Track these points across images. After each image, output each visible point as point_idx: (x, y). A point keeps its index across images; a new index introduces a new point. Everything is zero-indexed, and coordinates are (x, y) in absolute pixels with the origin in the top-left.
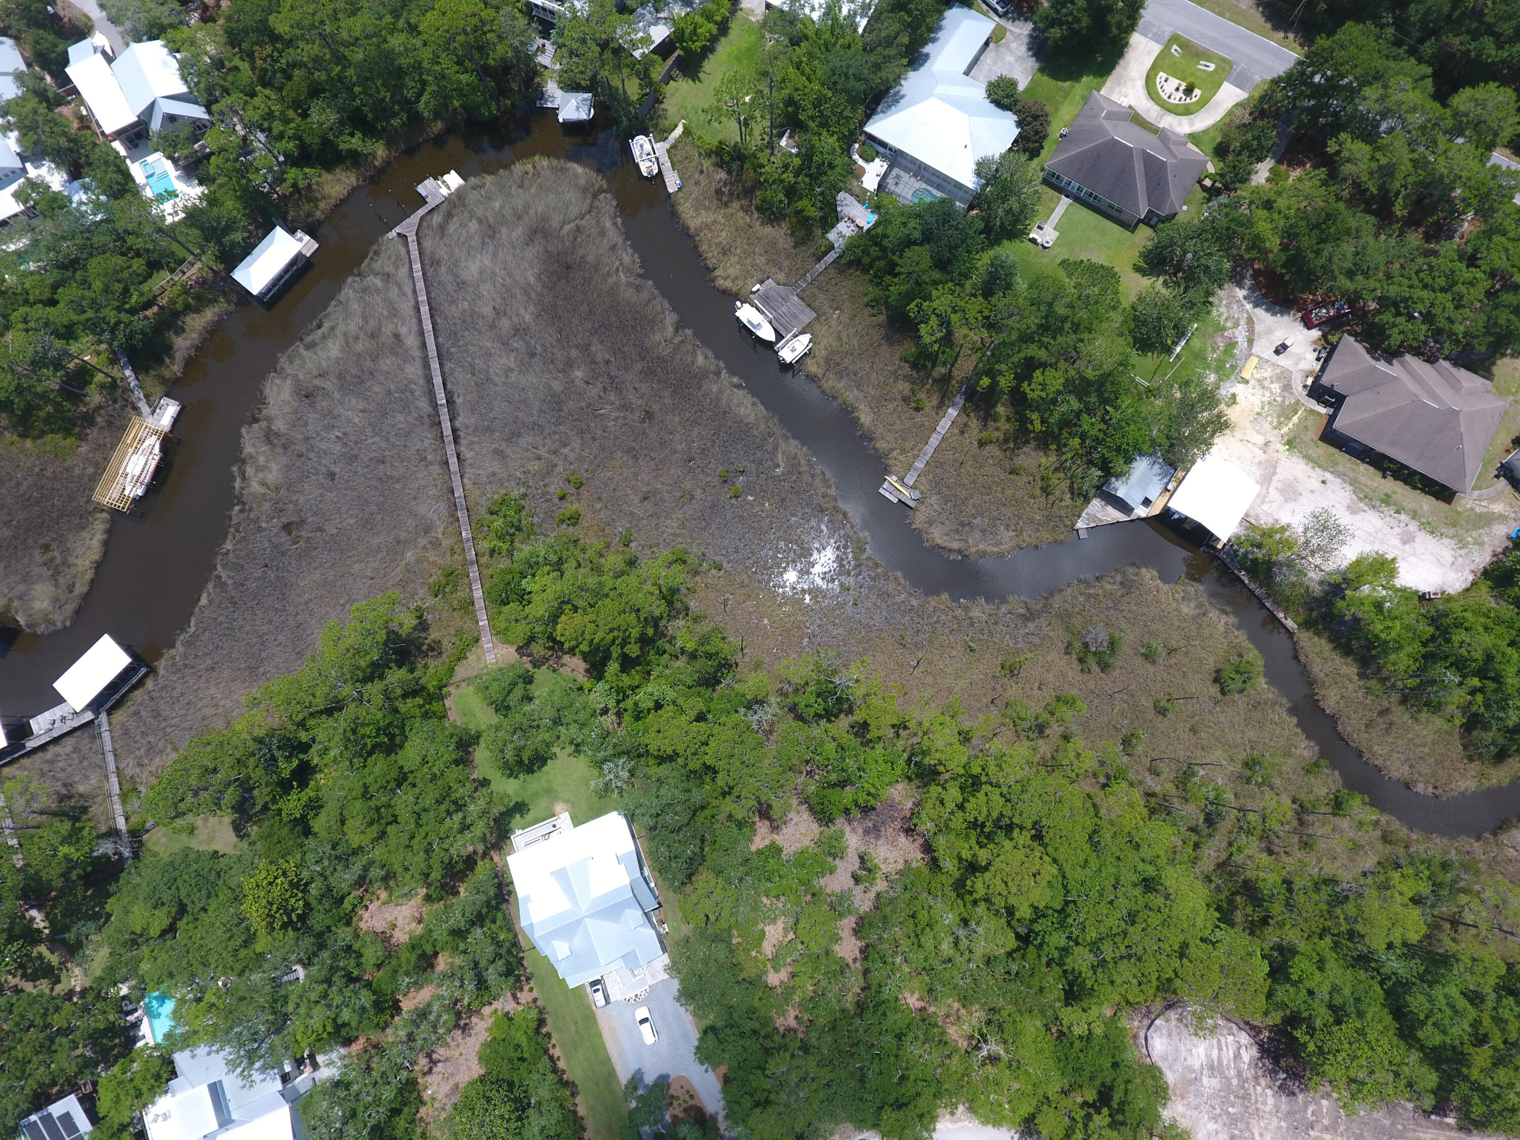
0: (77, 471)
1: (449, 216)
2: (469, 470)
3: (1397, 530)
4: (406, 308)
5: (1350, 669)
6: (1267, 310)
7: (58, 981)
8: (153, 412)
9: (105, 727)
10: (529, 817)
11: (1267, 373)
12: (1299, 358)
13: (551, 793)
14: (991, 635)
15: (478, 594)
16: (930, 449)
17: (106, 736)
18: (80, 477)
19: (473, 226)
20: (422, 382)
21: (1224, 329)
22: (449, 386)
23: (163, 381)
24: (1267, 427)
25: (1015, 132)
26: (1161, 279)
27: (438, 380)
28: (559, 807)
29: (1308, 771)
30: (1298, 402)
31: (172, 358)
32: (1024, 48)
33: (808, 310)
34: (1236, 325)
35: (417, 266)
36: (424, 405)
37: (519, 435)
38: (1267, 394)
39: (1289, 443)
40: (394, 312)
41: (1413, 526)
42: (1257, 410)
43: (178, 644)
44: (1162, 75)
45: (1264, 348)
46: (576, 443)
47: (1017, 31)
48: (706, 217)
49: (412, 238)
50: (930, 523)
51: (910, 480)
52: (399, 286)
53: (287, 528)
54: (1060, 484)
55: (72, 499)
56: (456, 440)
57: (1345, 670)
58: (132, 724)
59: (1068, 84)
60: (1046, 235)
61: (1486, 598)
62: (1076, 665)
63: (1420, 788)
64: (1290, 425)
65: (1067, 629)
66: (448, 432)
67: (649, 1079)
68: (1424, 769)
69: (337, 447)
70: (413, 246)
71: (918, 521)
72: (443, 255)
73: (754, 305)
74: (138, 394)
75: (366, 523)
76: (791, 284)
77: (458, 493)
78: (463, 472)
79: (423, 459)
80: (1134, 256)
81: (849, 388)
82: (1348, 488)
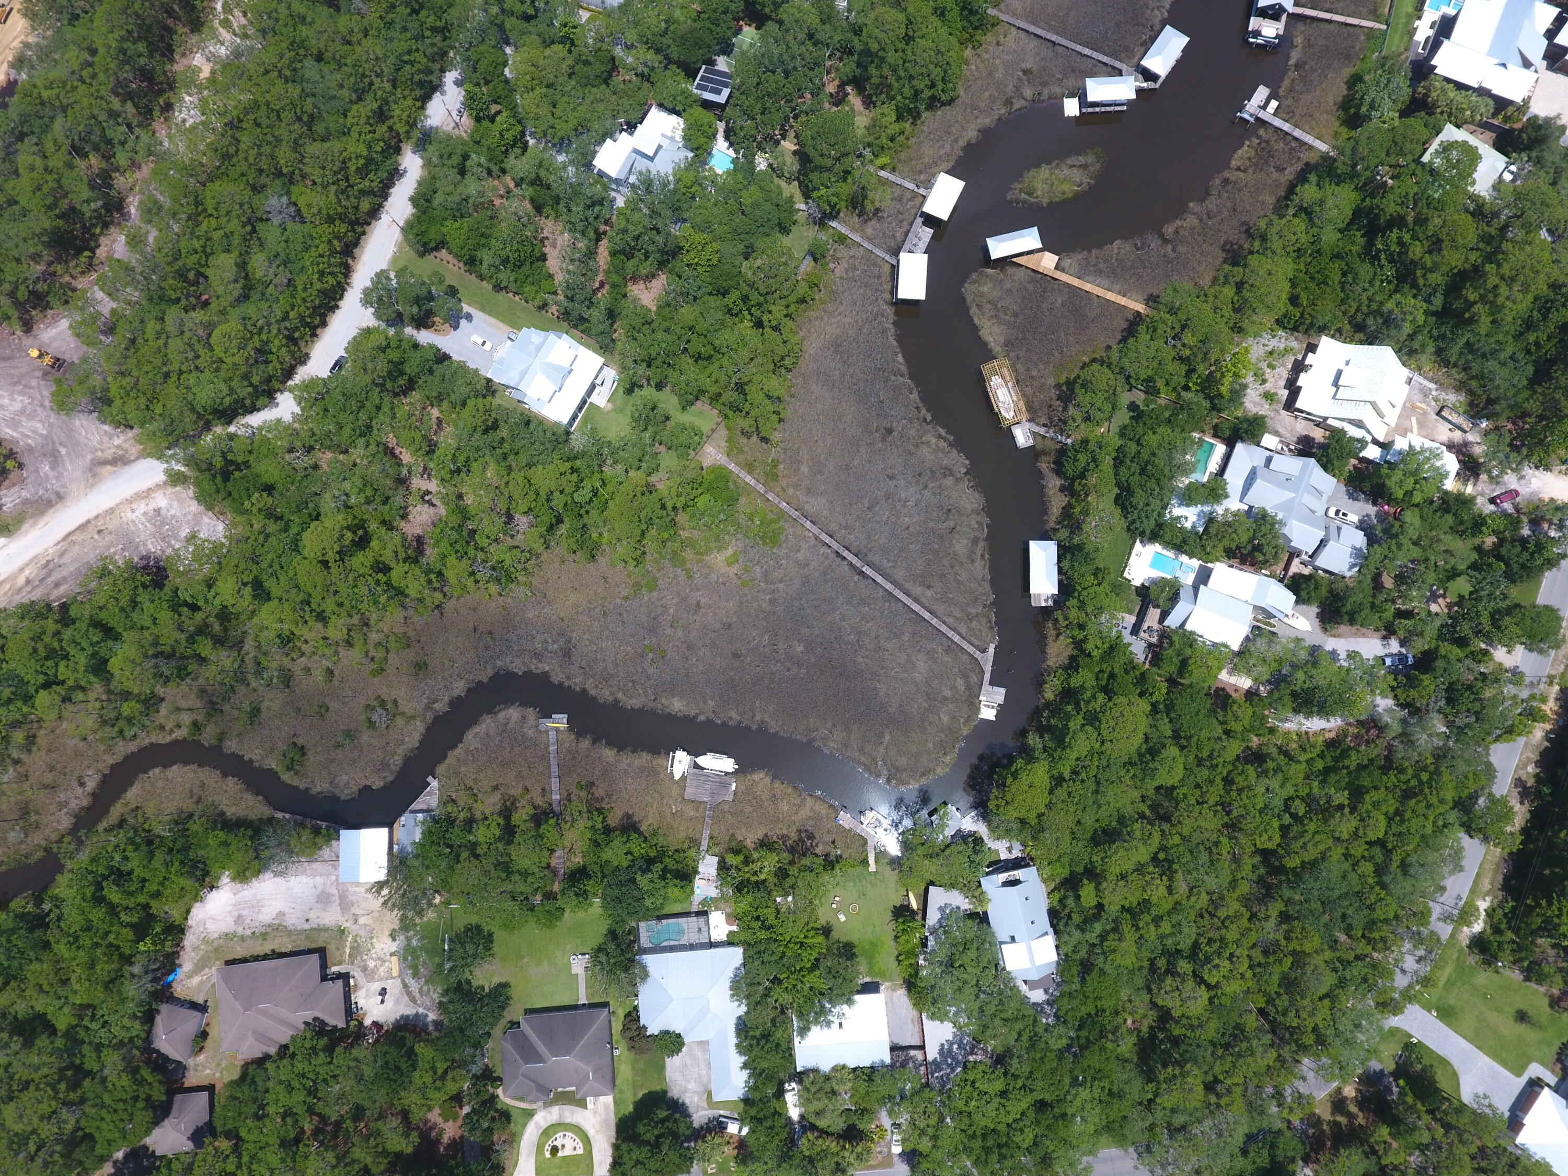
1: (968, 687)
2: (813, 542)
3: (248, 921)
4: (937, 608)
5: (231, 811)
6: (408, 1017)
8: (1030, 432)
9: (888, 258)
10: (621, 390)
11: (382, 971)
12: (368, 996)
13: (619, 410)
15: (748, 479)
16: (553, 762)
17: (882, 254)
18: (1036, 366)
19: (947, 693)
20: (888, 571)
21: (427, 982)
23: (1044, 453)
24: (362, 933)
25: (643, 1022)
27: (879, 579)
28: (610, 406)
29: (223, 734)
30: (352, 963)
31: (1051, 470)
32: (687, 1102)
33: (692, 797)
34: (421, 991)
35: (957, 639)
36: (874, 558)
37: (803, 585)
38: (374, 956)
39: (343, 932)
40: (944, 600)
41: (240, 931)
42: (374, 940)
44: (580, 1151)
45: (394, 987)
46: (765, 606)
47: (702, 1113)
48: (804, 813)
49: (977, 654)
50: (524, 718)
51: (552, 734)
52: (957, 619)
53: (890, 431)
54: (463, 799)
55: (1028, 350)
56: (837, 554)
57: (233, 809)
58: (876, 271)
59: (640, 1095)
60: (579, 965)
61: (175, 915)
62: (385, 697)
63: (157, 770)
64: (348, 944)
65: (403, 713)
66: (846, 554)
67: (463, 322)
68: (160, 784)
69: (903, 496)
70: (971, 649)
71: (531, 714)
72: (948, 659)
73: (727, 774)
74: (1051, 434)
75: (847, 468)
76: (716, 807)
77: (808, 524)
78: (816, 538)
79: (846, 528)
80: (514, 992)
81: (629, 765)
82: (291, 927)
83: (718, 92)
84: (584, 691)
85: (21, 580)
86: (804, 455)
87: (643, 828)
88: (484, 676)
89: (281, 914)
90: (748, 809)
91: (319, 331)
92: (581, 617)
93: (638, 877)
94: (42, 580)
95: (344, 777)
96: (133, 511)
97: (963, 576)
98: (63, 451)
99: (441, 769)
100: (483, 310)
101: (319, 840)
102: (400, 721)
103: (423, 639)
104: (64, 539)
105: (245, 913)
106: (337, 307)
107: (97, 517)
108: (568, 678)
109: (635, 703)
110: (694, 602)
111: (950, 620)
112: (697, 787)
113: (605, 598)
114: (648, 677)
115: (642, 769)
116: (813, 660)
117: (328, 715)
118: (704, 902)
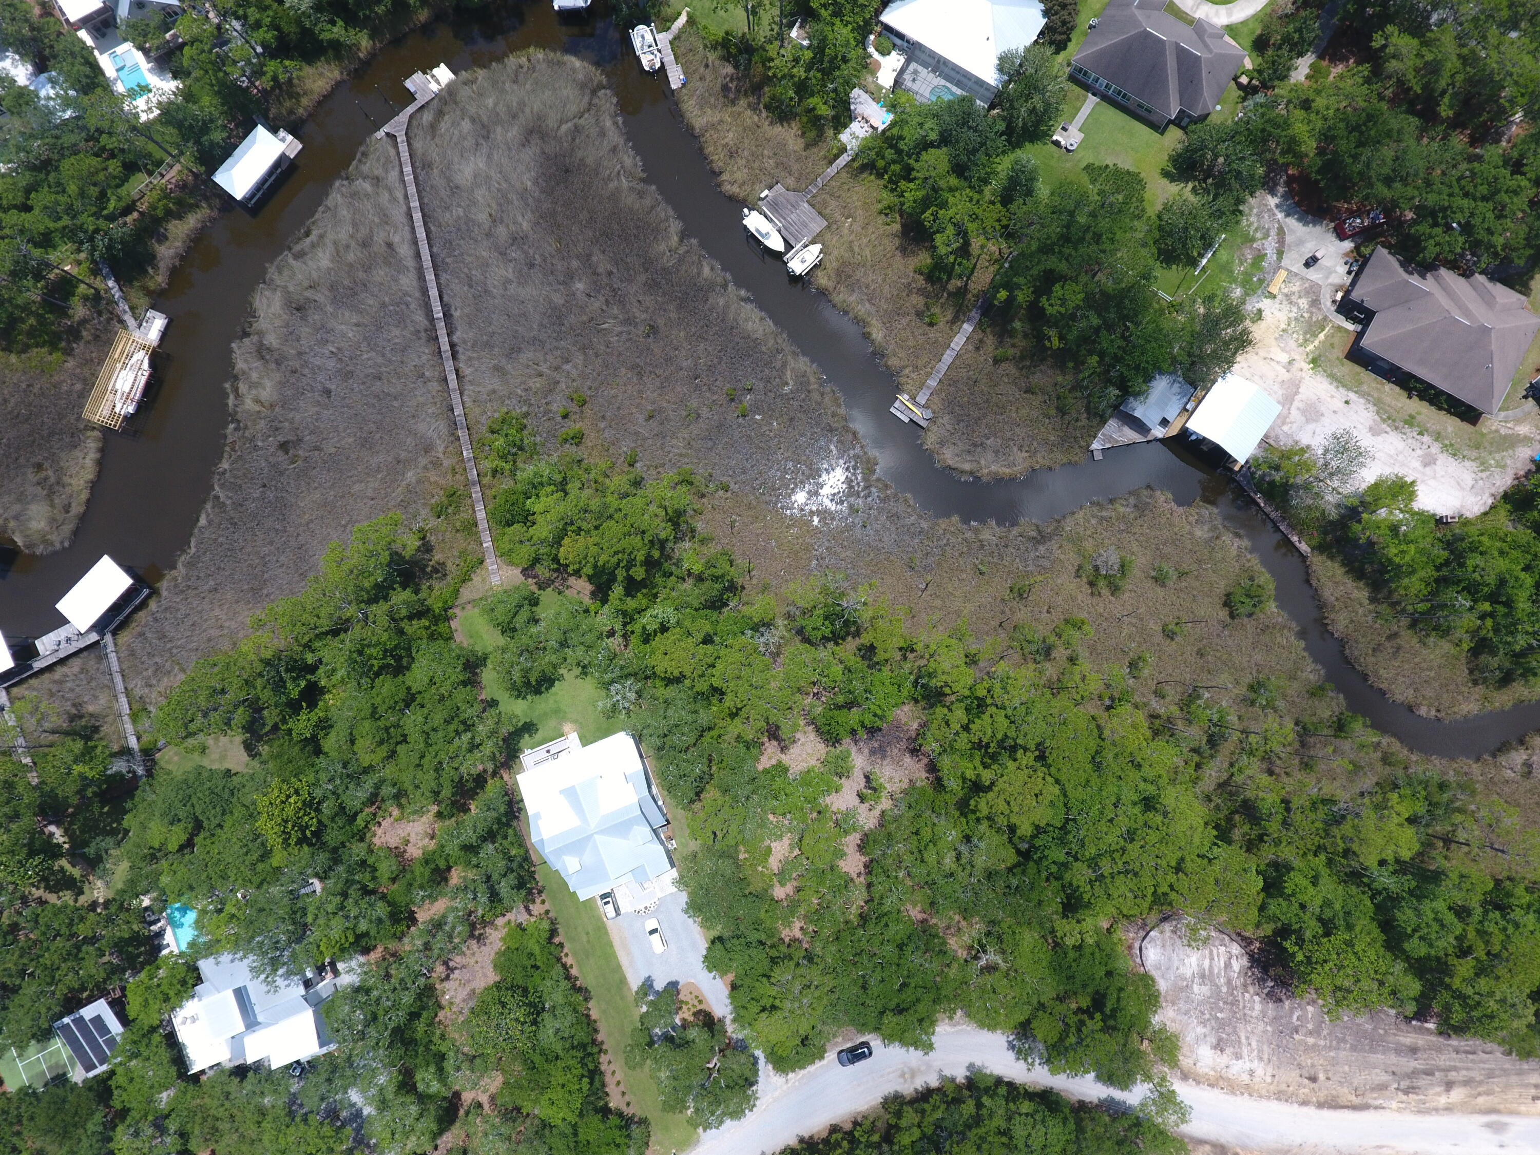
0: (65, 387)
1: (440, 114)
2: (469, 388)
3: (1419, 452)
4: (398, 214)
5: (1361, 593)
6: (1299, 220)
7: (81, 892)
8: (140, 325)
9: (111, 648)
10: (538, 736)
11: (1296, 287)
12: (1330, 272)
13: (558, 713)
14: (1001, 558)
15: (481, 515)
16: (943, 367)
17: (113, 657)
18: (69, 392)
19: (466, 125)
20: (417, 294)
21: (1253, 240)
22: (445, 299)
23: (149, 293)
24: (1292, 344)
25: (1042, 22)
26: (1190, 185)
27: (434, 292)
28: (567, 727)
29: (1313, 694)
30: (1325, 318)
31: (156, 268)
33: (819, 219)
34: (1266, 236)
35: (408, 169)
36: (420, 318)
37: (520, 350)
38: (1295, 310)
39: (1314, 361)
40: (385, 219)
41: (1435, 448)
42: (1283, 326)
43: (180, 565)
45: (1293, 261)
46: (579, 359)
48: (711, 116)
49: (401, 138)
50: (942, 443)
51: (922, 399)
52: (390, 191)
53: (284, 446)
54: (1076, 404)
55: (61, 416)
56: (454, 356)
57: (1356, 594)
58: (137, 646)
60: (1071, 137)
61: (1504, 522)
62: (1086, 589)
63: (1423, 711)
64: (1316, 343)
65: (1079, 552)
66: (445, 347)
67: (659, 985)
68: (1429, 692)
69: (332, 363)
70: (403, 147)
71: (930, 442)
72: (435, 157)
73: (762, 212)
74: (123, 306)
75: (365, 442)
76: (801, 190)
77: (458, 411)
78: (462, 389)
79: (421, 376)
80: (1162, 160)
81: (860, 302)
82: (1372, 408)
83: (98, 1021)
85: (1457, 1095)
86: (398, 494)
87: (897, 224)
88: (953, 525)
90: (769, 163)
91: (848, 1127)
94: (1429, 1073)
96: (1252, 1073)
97: (345, 229)
99: (1078, 458)
100: (622, 981)
102: (1088, 547)
103: (993, 622)
104: (1364, 1107)
105: (1417, 465)
106: (802, 1140)
107: (1304, 1103)
109: (804, 364)
110: (654, 425)
112: (805, 224)
113: (748, 506)
114: (768, 382)
115: (851, 288)
116: (575, 264)
117: (1170, 620)
118: (887, 103)
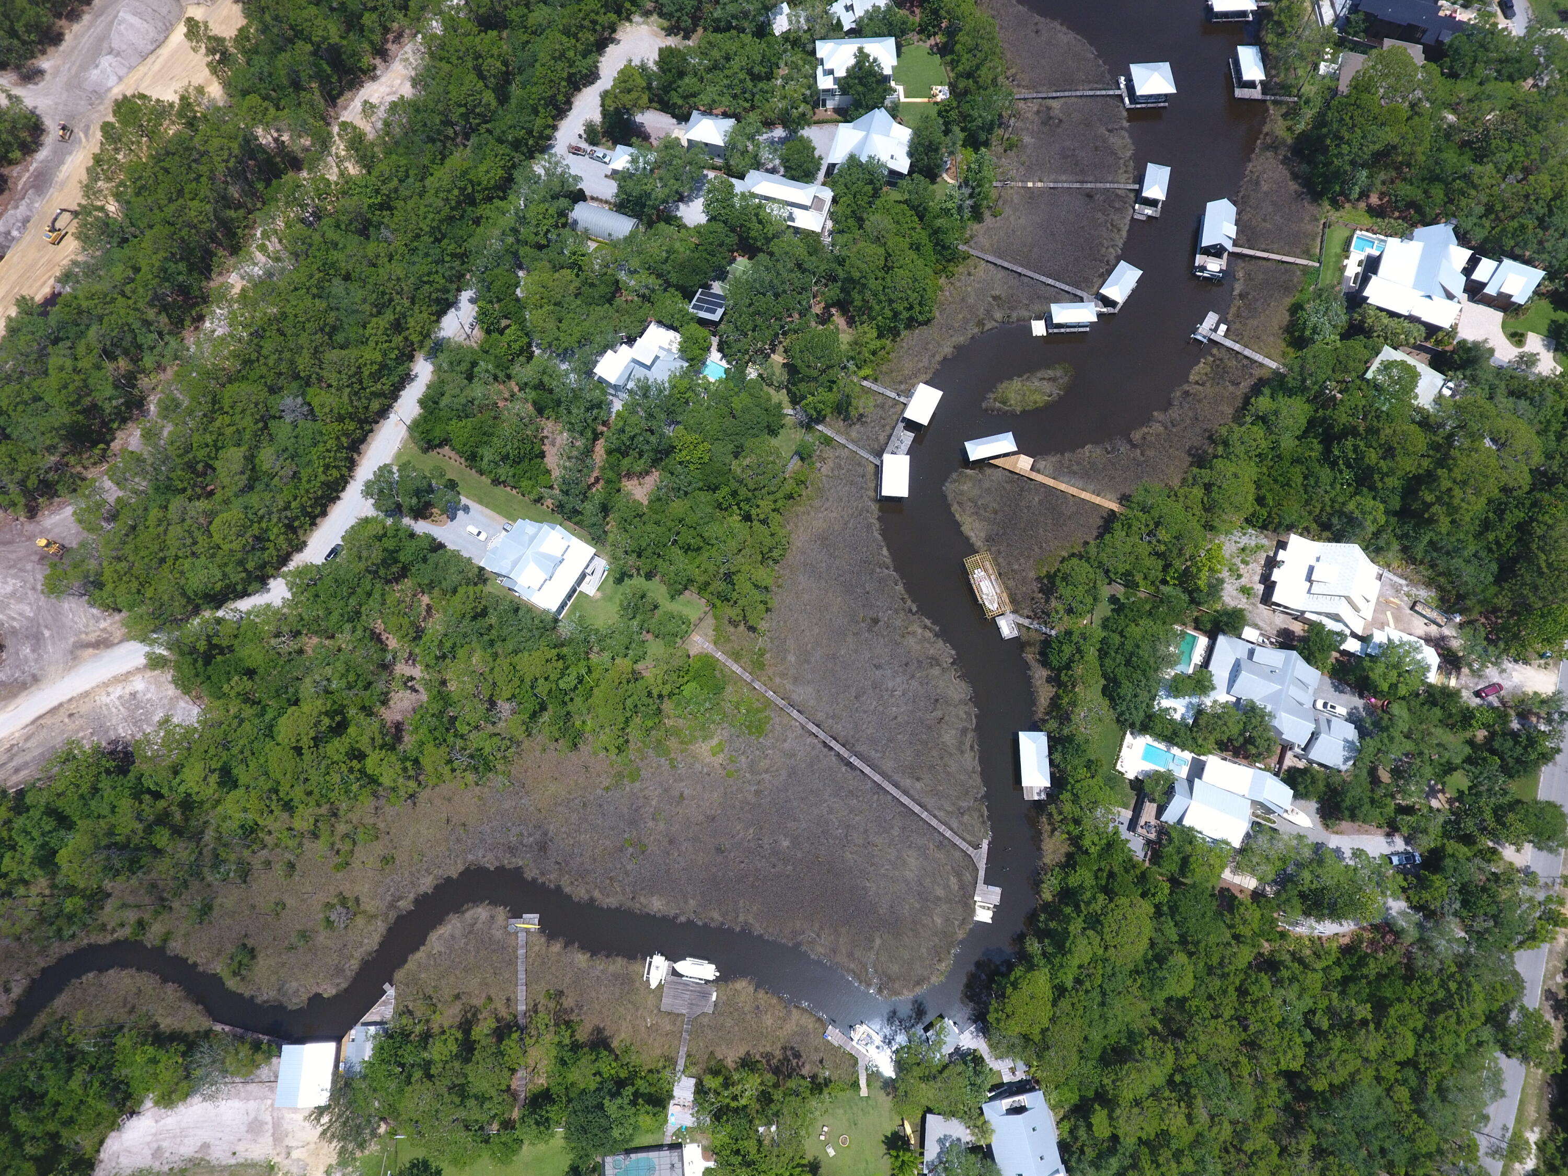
1: (962, 887)
2: (800, 731)
3: (167, 1155)
4: (927, 800)
5: (166, 1024)
8: (1015, 623)
9: (871, 458)
10: (611, 580)
13: (608, 599)
14: (411, 873)
15: (735, 667)
16: (521, 968)
17: (866, 455)
18: (1017, 560)
19: (940, 892)
20: (876, 762)
22: (859, 773)
23: (1028, 643)
24: (294, 1169)
27: (867, 770)
28: (599, 595)
29: (168, 933)
31: (1037, 661)
33: (669, 1009)
35: (948, 834)
36: (862, 749)
37: (790, 776)
39: (272, 1168)
40: (934, 792)
41: (156, 1166)
43: (878, 524)
46: (751, 798)
48: (790, 1027)
49: (971, 851)
50: (492, 917)
51: (522, 936)
52: (948, 813)
53: (876, 621)
54: (420, 1010)
55: (1009, 545)
56: (825, 744)
57: (168, 1020)
58: (860, 470)
61: (87, 1146)
62: (347, 894)
63: (91, 975)
65: (365, 912)
66: (833, 744)
67: (460, 514)
68: (92, 990)
69: (890, 685)
70: (964, 845)
71: (501, 913)
72: (940, 855)
73: (707, 982)
74: (1035, 625)
75: (834, 657)
76: (695, 1021)
77: (795, 714)
78: (803, 727)
79: (833, 717)
81: (602, 971)
82: (215, 1162)
83: (713, 312)
84: (559, 888)
86: (791, 644)
87: (615, 1044)
88: (454, 870)
89: (206, 1146)
90: (729, 1023)
91: (318, 520)
92: (560, 809)
93: (606, 1102)
95: (294, 984)
96: (108, 694)
97: (953, 768)
98: (47, 633)
99: (399, 975)
100: (480, 502)
101: (259, 1057)
102: (360, 921)
103: (393, 831)
104: (33, 722)
105: (165, 1144)
106: (339, 498)
107: (70, 700)
108: (543, 874)
109: (612, 902)
110: (677, 794)
111: (941, 814)
112: (675, 997)
113: (585, 788)
114: (627, 873)
115: (616, 976)
116: (799, 855)
117: (283, 914)
118: (679, 1132)
